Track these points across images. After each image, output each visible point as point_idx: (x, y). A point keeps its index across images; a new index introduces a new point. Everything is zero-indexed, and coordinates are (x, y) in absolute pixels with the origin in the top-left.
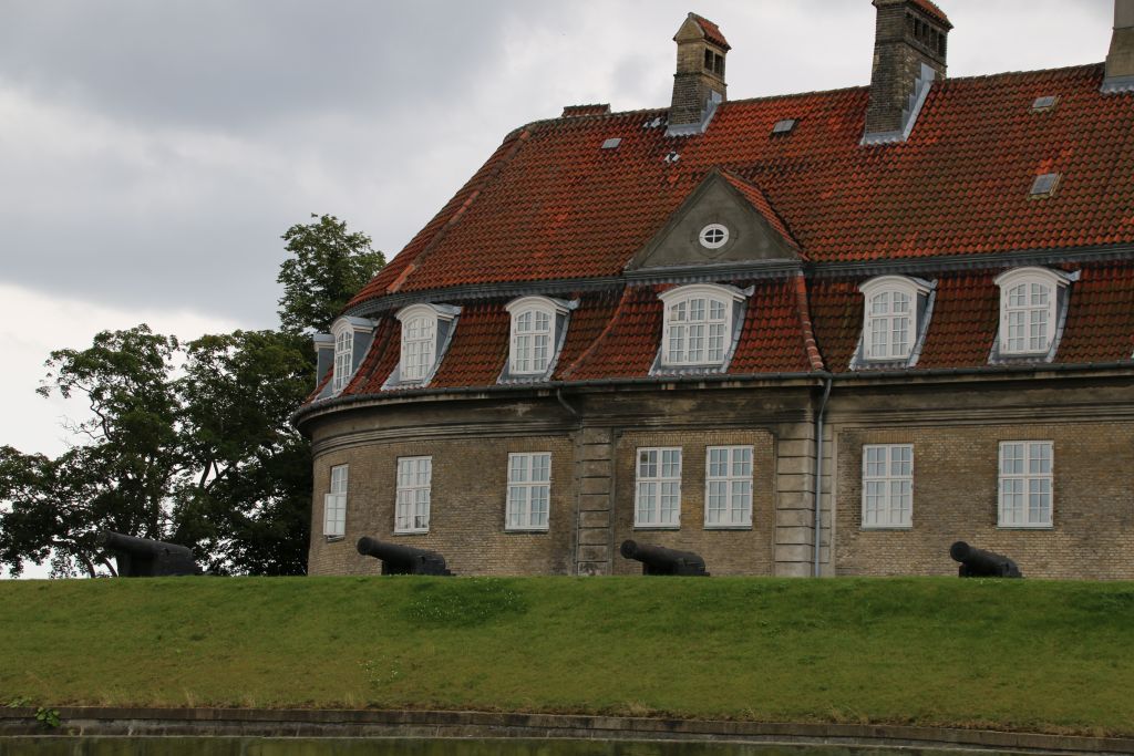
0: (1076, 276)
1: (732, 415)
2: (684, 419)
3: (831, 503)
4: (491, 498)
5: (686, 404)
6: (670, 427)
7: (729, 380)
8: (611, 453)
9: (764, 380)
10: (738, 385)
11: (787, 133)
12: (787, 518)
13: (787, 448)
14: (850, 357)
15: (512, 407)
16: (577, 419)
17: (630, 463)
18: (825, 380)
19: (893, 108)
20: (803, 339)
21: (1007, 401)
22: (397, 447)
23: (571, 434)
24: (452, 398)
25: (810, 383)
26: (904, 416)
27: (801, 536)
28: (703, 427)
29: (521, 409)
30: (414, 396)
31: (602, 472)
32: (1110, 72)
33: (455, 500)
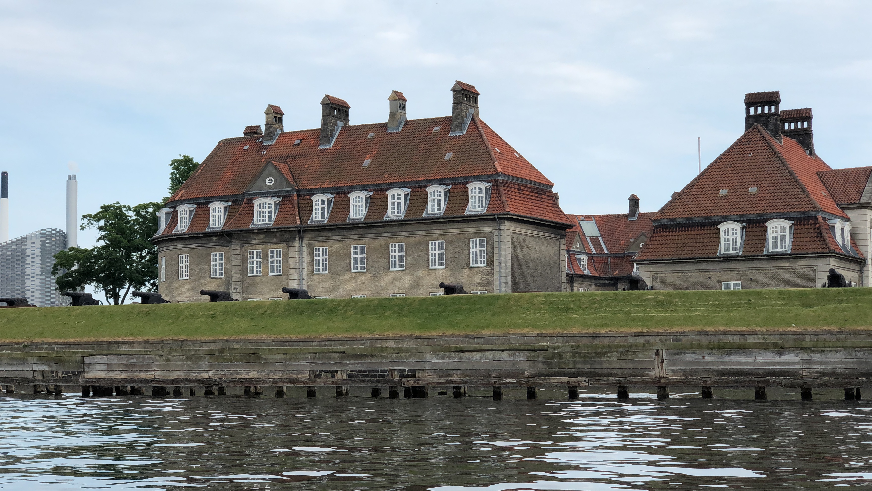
0: (372, 193)
1: (275, 239)
2: (261, 241)
3: (305, 266)
4: (206, 267)
5: (262, 236)
6: (257, 244)
7: (273, 229)
8: (240, 252)
9: (283, 228)
10: (276, 230)
11: (298, 144)
12: (292, 271)
13: (291, 249)
14: (309, 220)
15: (211, 238)
16: (231, 242)
17: (246, 255)
18: (301, 228)
19: (328, 137)
20: (295, 214)
21: (353, 233)
22: (178, 251)
23: (230, 246)
24: (193, 236)
25: (296, 229)
26: (325, 238)
27: (296, 277)
28: (267, 243)
29: (214, 238)
30: (181, 235)
31: (238, 258)
32: (389, 126)
33: (196, 268)
